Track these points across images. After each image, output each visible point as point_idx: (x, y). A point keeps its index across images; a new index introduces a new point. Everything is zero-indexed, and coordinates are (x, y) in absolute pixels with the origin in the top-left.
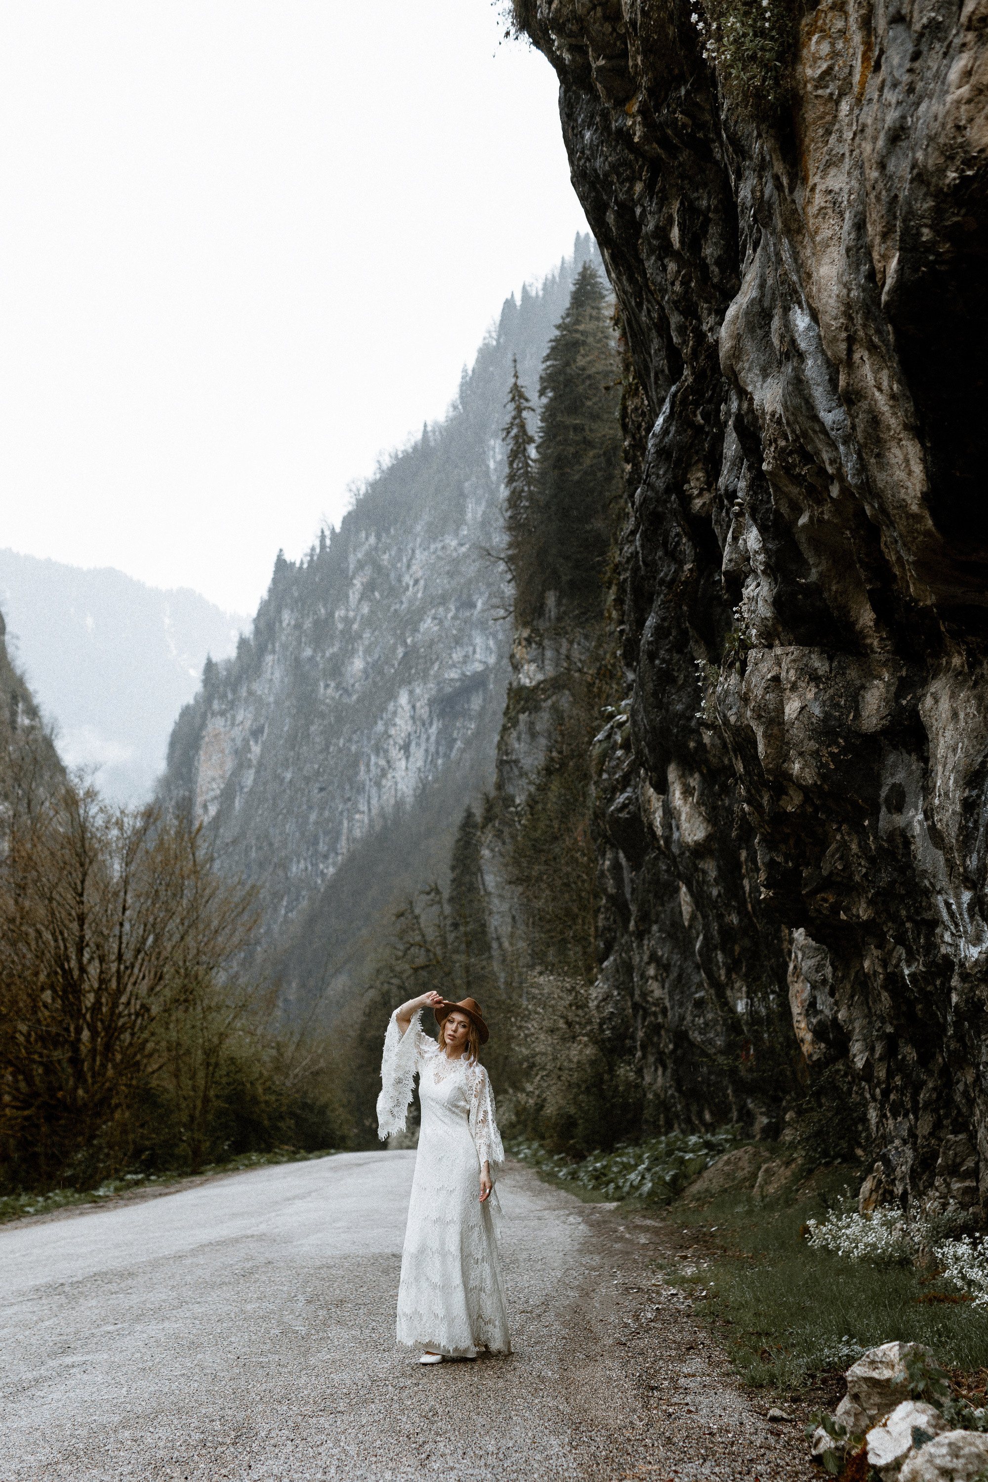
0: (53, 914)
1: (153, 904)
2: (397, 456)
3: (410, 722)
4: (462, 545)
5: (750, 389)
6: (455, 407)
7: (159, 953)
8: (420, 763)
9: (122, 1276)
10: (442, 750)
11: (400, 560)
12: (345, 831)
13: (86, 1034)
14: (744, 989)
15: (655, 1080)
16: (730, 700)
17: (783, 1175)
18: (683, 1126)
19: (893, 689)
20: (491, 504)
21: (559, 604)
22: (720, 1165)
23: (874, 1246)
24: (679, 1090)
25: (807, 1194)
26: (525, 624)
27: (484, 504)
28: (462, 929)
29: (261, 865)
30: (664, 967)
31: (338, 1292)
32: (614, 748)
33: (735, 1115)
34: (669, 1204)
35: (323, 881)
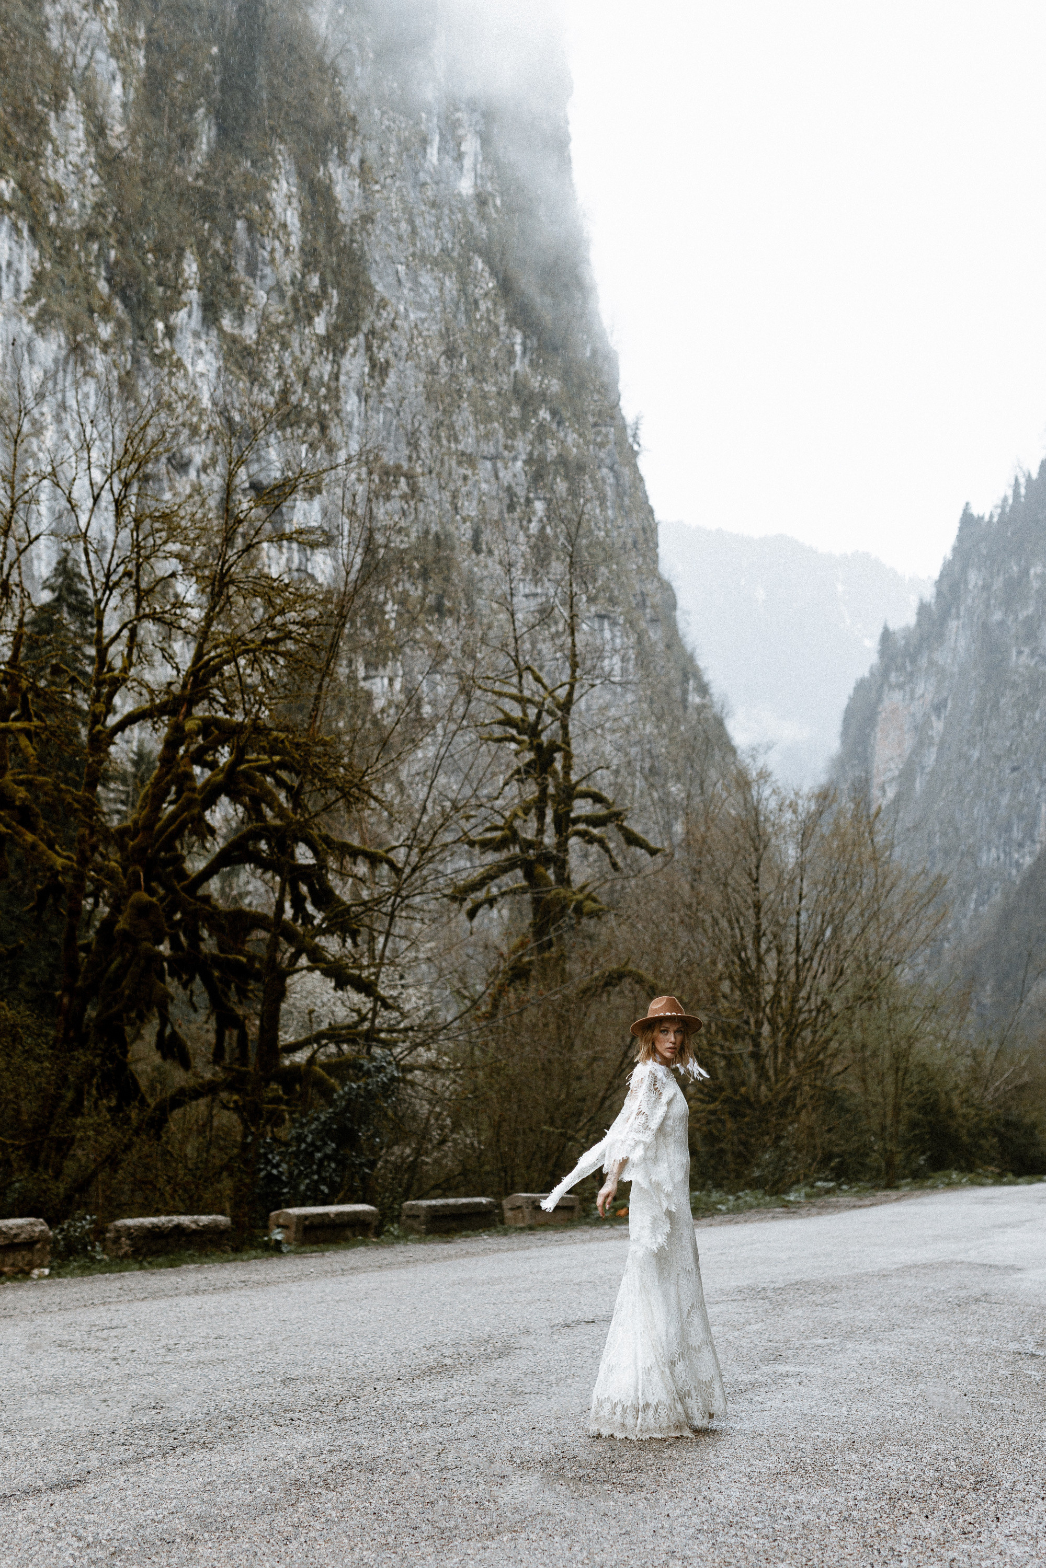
0: (728, 901)
1: (831, 893)
7: (839, 946)
9: (825, 1288)
12: (1043, 816)
13: (766, 1029)
35: (1019, 872)
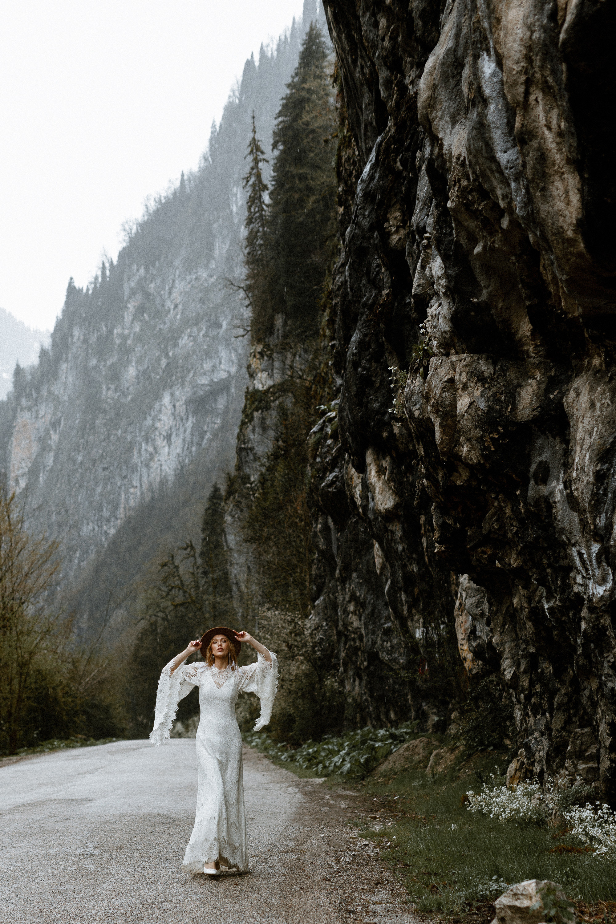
2: (160, 201)
3: (171, 418)
4: (211, 276)
5: (441, 135)
6: (206, 160)
8: (179, 450)
10: (195, 440)
11: (163, 289)
12: (123, 501)
14: (421, 620)
15: (354, 688)
16: (415, 398)
17: (450, 758)
18: (374, 722)
19: (543, 386)
20: (233, 242)
21: (285, 324)
22: (401, 751)
23: (518, 811)
24: (371, 696)
25: (467, 773)
26: (259, 341)
27: (228, 242)
28: (210, 576)
29: (59, 525)
30: (361, 604)
31: (117, 840)
32: (325, 438)
33: (413, 714)
34: (363, 779)
35: (106, 539)
